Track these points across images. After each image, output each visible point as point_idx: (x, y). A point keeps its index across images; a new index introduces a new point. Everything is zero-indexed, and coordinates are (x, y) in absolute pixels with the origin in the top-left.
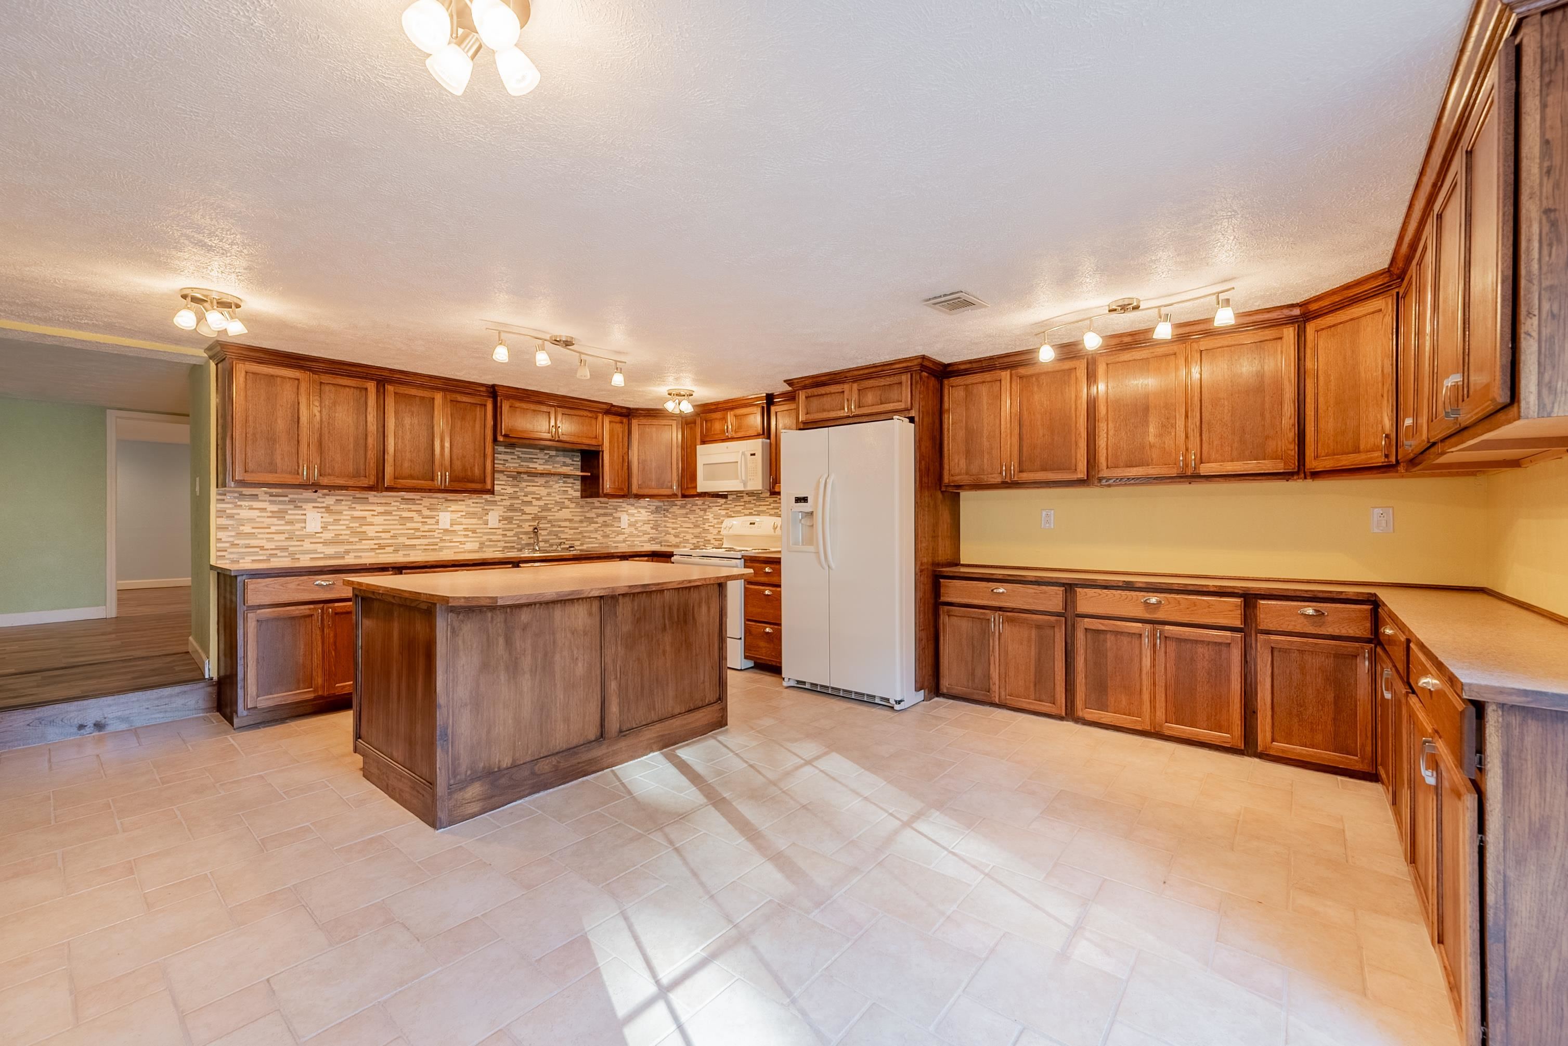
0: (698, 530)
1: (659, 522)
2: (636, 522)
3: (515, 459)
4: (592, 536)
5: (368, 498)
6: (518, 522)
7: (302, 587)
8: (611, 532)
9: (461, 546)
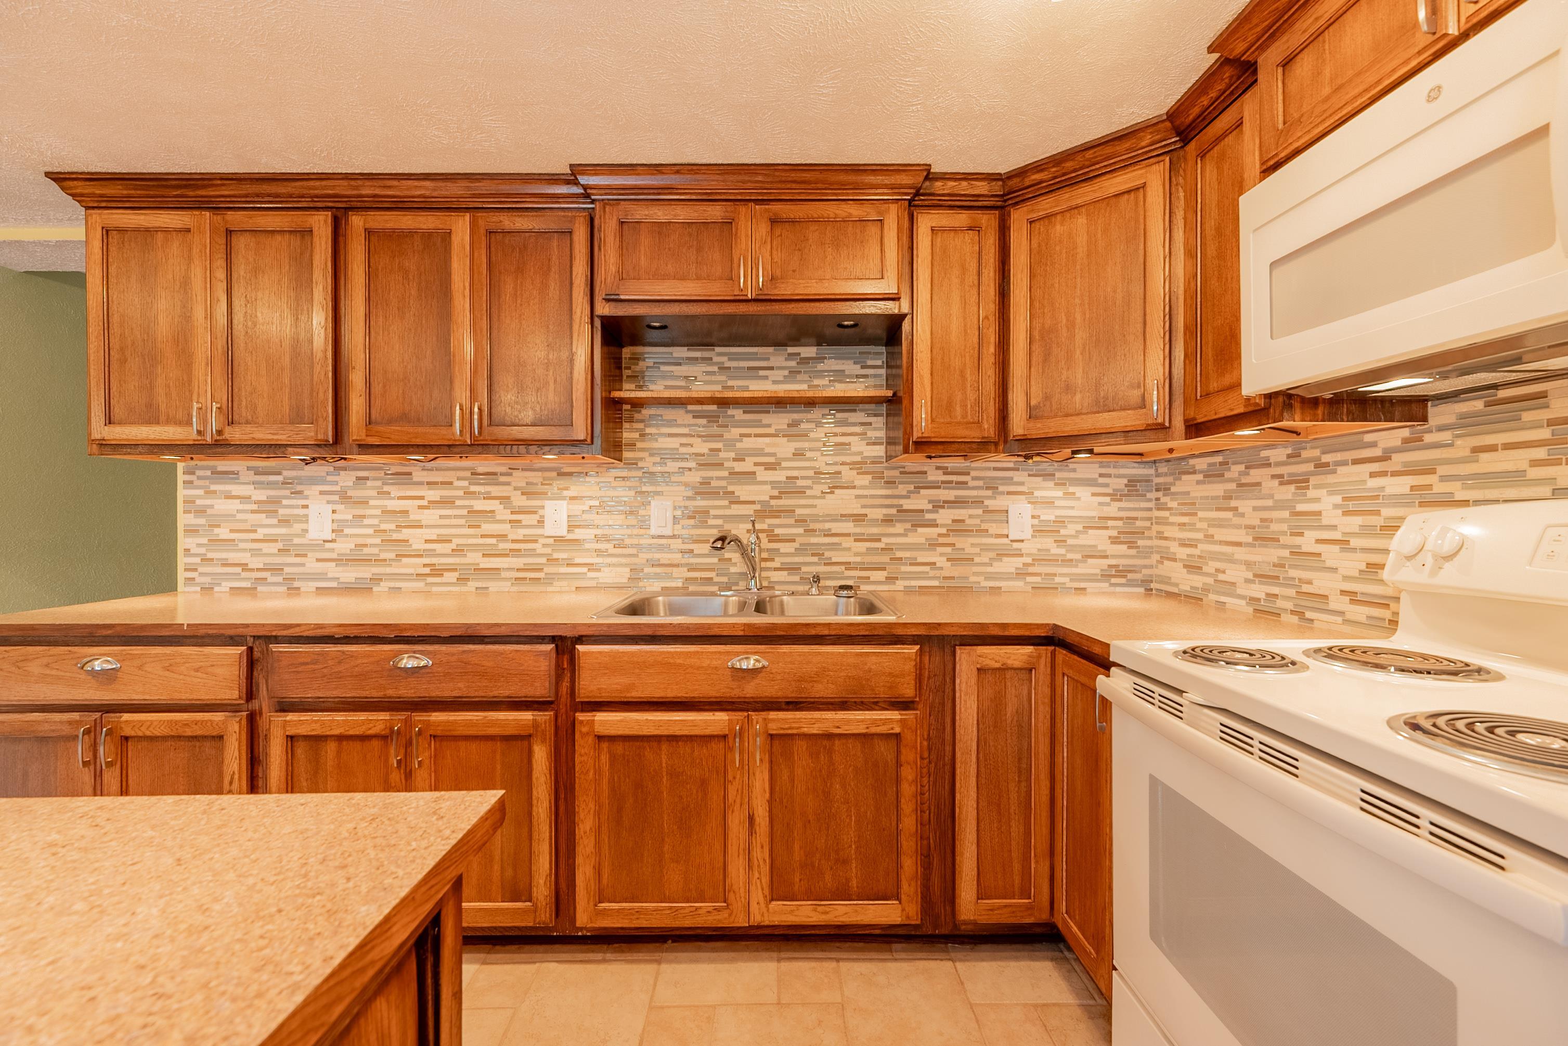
0: (1273, 554)
1: (1139, 523)
2: (1061, 522)
3: (713, 373)
4: (920, 560)
5: (410, 474)
6: (719, 522)
7: (54, 672)
8: (977, 550)
9: (591, 575)
